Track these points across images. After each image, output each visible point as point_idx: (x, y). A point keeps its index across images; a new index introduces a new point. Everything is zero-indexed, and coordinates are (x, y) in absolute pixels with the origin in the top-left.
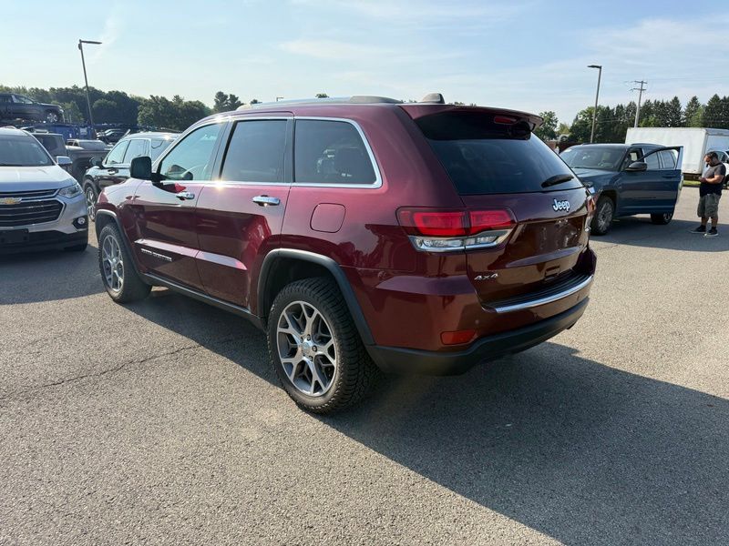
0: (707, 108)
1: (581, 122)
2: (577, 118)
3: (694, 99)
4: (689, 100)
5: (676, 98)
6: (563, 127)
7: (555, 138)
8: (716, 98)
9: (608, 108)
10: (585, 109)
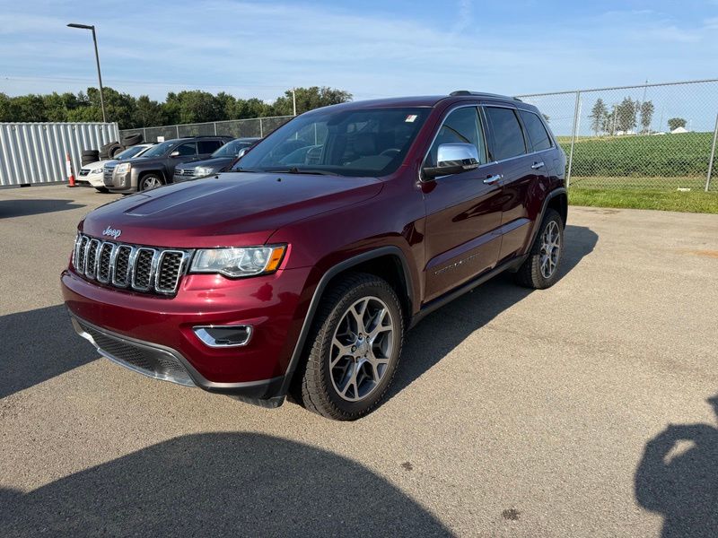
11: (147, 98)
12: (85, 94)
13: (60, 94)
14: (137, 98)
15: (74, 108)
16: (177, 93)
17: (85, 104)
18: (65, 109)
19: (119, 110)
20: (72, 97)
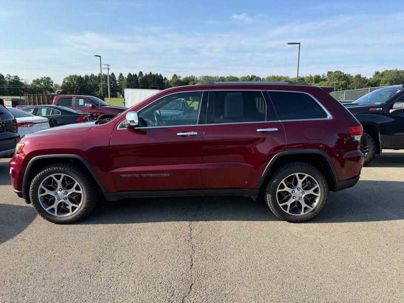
0: (127, 79)
1: (67, 83)
2: (64, 82)
3: (121, 74)
4: (119, 75)
5: (113, 73)
6: (57, 86)
7: (54, 92)
8: (130, 75)
9: (80, 76)
10: (68, 76)
11: (360, 75)
12: (326, 75)
13: (313, 75)
14: (354, 76)
15: (318, 83)
16: (381, 71)
17: (325, 80)
18: (314, 83)
19: (342, 82)
20: (319, 77)
